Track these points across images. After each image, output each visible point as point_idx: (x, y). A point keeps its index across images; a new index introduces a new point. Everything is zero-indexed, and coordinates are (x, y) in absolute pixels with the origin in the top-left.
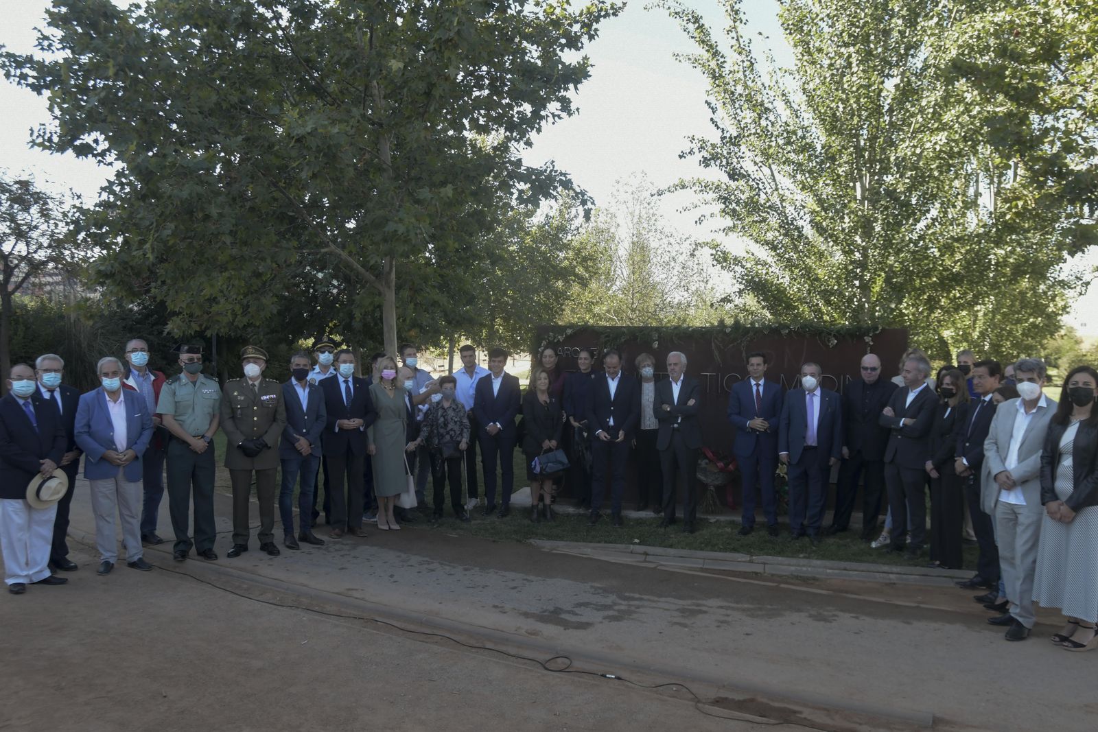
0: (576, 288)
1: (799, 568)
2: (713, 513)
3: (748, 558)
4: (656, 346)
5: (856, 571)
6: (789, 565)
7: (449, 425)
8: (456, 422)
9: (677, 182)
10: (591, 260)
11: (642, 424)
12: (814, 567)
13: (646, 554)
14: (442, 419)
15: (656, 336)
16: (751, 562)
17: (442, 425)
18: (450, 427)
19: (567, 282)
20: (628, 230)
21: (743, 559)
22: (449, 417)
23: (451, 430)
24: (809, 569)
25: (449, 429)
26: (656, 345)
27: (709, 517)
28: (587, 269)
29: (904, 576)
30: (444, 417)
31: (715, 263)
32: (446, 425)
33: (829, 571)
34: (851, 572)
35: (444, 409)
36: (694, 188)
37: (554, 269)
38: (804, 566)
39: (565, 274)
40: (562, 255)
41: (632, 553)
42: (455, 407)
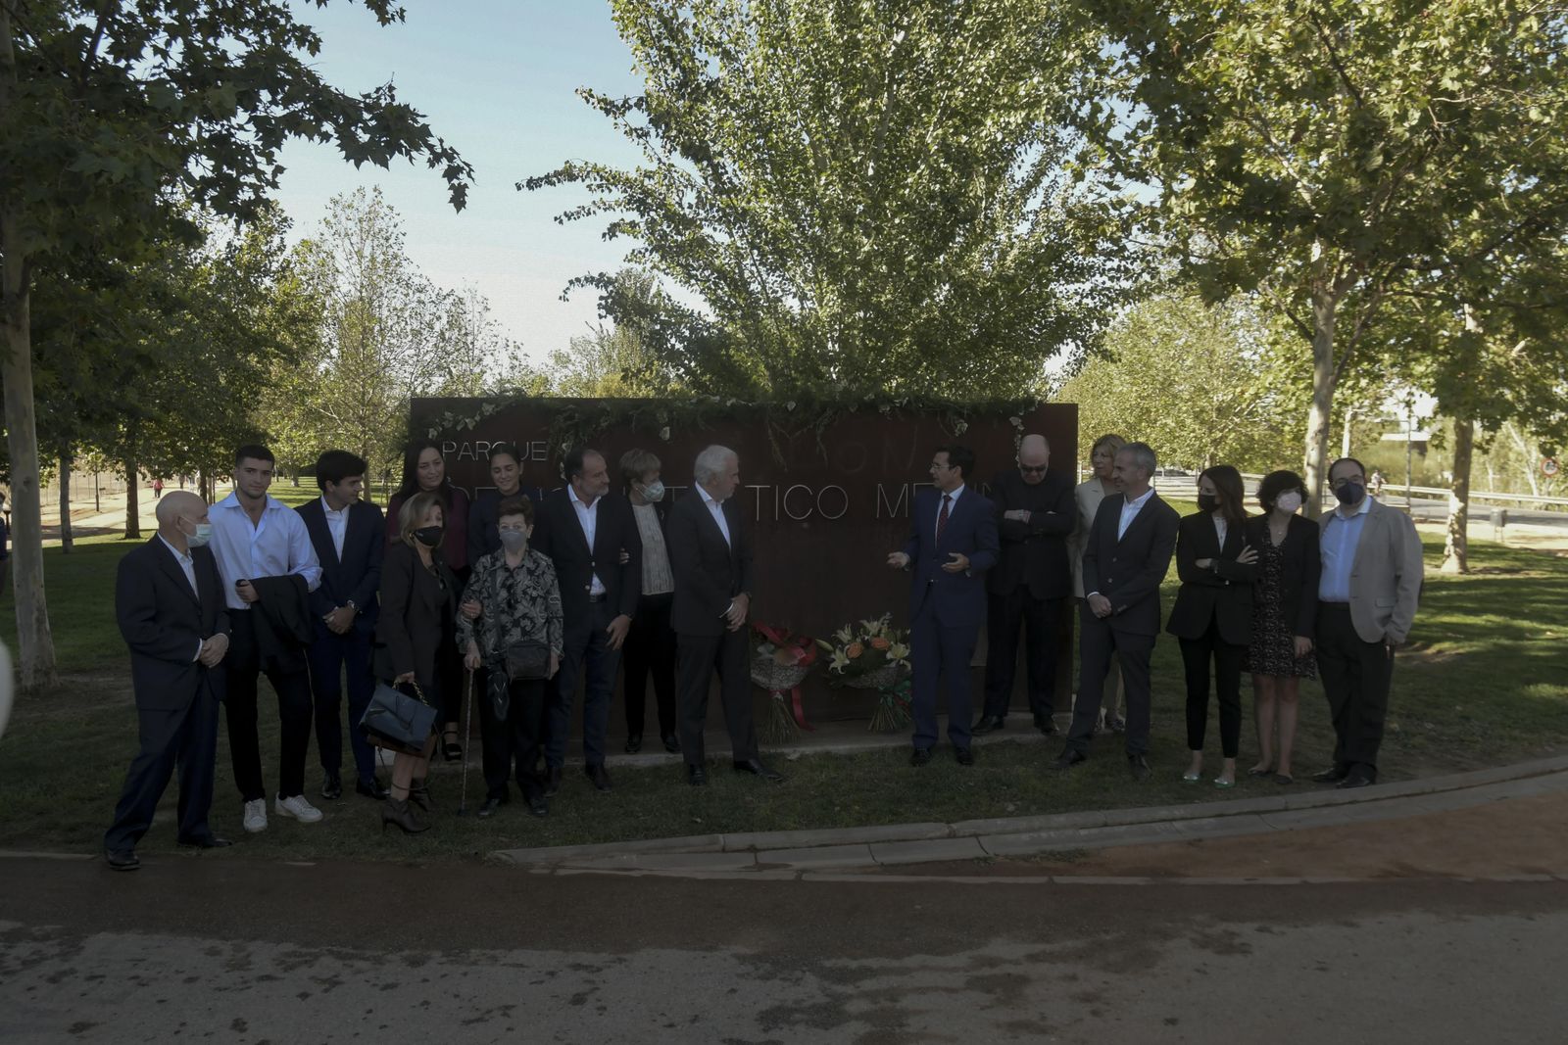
1: (1035, 835)
2: (788, 741)
3: (943, 829)
4: (668, 436)
5: (1121, 824)
6: (1017, 832)
7: (520, 607)
10: (303, 321)
11: (645, 584)
12: (1057, 829)
13: (753, 849)
14: (504, 594)
15: (663, 416)
16: (952, 836)
17: (504, 605)
18: (522, 608)
19: (263, 357)
20: (352, 280)
21: (938, 834)
22: (519, 590)
23: (525, 616)
24: (1052, 834)
25: (517, 615)
26: (666, 432)
27: (786, 750)
28: (296, 336)
29: (1195, 822)
30: (509, 588)
31: (603, 312)
32: (511, 606)
33: (1083, 832)
34: (1116, 829)
35: (507, 570)
37: (245, 334)
38: (1040, 829)
39: (257, 344)
41: (724, 850)
42: (532, 566)
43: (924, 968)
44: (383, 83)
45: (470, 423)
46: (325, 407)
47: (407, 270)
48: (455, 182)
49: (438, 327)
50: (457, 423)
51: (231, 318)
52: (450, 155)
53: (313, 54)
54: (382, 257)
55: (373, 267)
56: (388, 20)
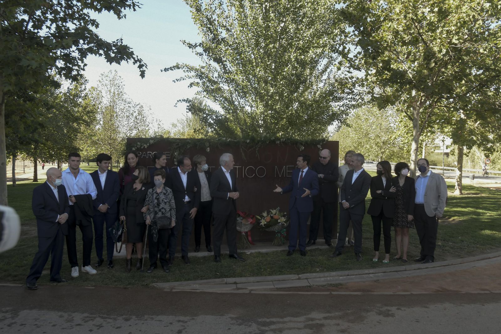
0: (82, 128)
1: (326, 279)
2: (246, 248)
3: (296, 277)
5: (353, 275)
6: (320, 277)
7: (161, 205)
8: (165, 203)
9: (175, 65)
10: (91, 112)
11: (202, 198)
12: (333, 276)
14: (156, 201)
15: (207, 144)
16: (299, 279)
17: (156, 205)
18: (162, 205)
19: (79, 124)
21: (295, 278)
22: (161, 200)
23: (163, 208)
24: (331, 278)
25: (160, 208)
26: (208, 149)
27: (246, 251)
29: (377, 274)
30: (158, 199)
32: (158, 204)
33: (341, 278)
34: (352, 277)
35: (157, 193)
36: (183, 69)
37: (73, 117)
38: (327, 277)
39: (77, 120)
40: (76, 109)
42: (165, 192)
43: (291, 321)
44: (119, 38)
45: (146, 146)
46: (98, 140)
47: (125, 97)
48: (142, 69)
49: (135, 115)
50: (142, 146)
51: (68, 111)
52: (140, 61)
53: (97, 28)
54: (117, 92)
55: (114, 96)
56: (121, 18)
